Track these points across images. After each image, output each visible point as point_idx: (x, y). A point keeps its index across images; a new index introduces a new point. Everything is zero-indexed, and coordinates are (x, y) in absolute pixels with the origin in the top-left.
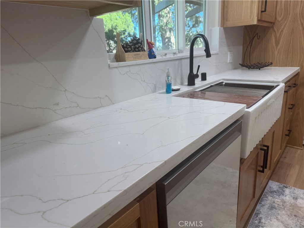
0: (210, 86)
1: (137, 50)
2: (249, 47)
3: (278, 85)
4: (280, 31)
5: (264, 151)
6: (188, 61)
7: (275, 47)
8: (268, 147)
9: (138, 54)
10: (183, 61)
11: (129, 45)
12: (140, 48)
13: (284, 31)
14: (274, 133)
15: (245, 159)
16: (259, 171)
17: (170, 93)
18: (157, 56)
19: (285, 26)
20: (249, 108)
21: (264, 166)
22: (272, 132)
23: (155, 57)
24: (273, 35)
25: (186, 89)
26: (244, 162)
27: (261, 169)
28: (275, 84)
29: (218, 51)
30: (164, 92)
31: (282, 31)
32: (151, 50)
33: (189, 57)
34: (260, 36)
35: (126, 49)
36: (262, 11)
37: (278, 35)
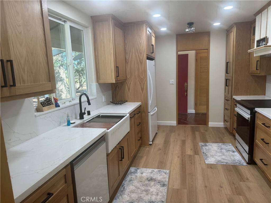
1: (49, 104)
3: (126, 115)
4: (129, 83)
5: (121, 150)
6: (79, 105)
7: (128, 92)
8: (123, 147)
9: (50, 107)
10: (76, 106)
11: (45, 103)
12: (51, 103)
13: (131, 84)
14: (128, 139)
15: (109, 154)
17: (70, 125)
18: (60, 106)
19: (131, 81)
23: (59, 106)
24: (126, 85)
25: (79, 122)
27: (121, 159)
28: (124, 115)
29: (96, 96)
30: (66, 125)
32: (56, 103)
33: (79, 103)
34: (119, 87)
35: (44, 105)
36: (117, 76)
37: (129, 86)
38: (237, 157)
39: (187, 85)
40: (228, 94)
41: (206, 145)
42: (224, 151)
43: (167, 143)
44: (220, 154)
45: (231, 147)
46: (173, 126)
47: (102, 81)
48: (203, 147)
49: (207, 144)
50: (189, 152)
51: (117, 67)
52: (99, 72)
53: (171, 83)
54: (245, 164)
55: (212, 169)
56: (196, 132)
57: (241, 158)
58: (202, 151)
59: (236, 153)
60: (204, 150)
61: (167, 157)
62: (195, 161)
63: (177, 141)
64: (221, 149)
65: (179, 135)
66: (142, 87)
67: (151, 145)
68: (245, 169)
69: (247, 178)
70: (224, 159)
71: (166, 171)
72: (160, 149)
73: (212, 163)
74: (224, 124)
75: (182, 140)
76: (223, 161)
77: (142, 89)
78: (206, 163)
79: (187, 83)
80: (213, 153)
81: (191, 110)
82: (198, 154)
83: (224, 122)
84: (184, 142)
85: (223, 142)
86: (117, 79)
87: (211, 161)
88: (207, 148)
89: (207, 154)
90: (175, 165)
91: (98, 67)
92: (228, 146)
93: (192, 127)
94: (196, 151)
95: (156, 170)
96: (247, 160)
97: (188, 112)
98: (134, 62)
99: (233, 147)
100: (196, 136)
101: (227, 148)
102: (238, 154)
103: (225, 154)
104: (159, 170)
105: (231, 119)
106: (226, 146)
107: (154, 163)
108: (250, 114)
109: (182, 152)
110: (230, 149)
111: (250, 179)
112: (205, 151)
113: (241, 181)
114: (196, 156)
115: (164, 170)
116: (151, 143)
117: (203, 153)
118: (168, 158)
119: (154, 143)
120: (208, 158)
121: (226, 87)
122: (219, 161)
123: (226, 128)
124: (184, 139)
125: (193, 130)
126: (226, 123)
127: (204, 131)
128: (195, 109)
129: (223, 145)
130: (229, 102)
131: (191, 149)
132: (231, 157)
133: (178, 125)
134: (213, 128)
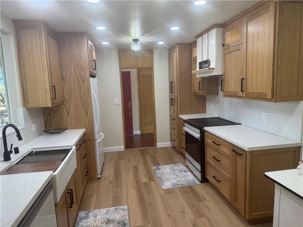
0: (23, 157)
2: (49, 117)
3: (72, 148)
4: (69, 106)
5: (69, 194)
7: (67, 117)
8: (72, 190)
13: (71, 106)
14: (75, 178)
15: (58, 203)
16: (70, 207)
19: (71, 103)
20: (54, 172)
21: (72, 203)
22: (74, 178)
24: (64, 109)
26: (57, 205)
27: (70, 206)
28: (70, 148)
29: (24, 126)
31: (70, 106)
34: (55, 111)
36: (54, 98)
37: (68, 109)
38: (190, 177)
39: (131, 105)
40: (174, 113)
41: (159, 169)
42: (177, 172)
43: (117, 172)
44: (175, 177)
45: (182, 167)
46: (120, 152)
47: (31, 105)
48: (157, 172)
49: (160, 167)
50: (144, 179)
51: (52, 86)
52: (27, 93)
53: (116, 103)
54: (198, 183)
55: (170, 194)
56: (146, 155)
57: (194, 177)
58: (156, 175)
59: (188, 173)
60: (157, 174)
61: (121, 190)
62: (152, 189)
63: (128, 169)
64: (174, 170)
65: (129, 161)
66: (86, 110)
67: (99, 178)
68: (199, 188)
69: (204, 197)
70: (179, 181)
71: (123, 207)
72: (111, 182)
73: (169, 187)
74: (171, 143)
75: (134, 166)
76: (178, 183)
77: (87, 113)
78: (163, 188)
79: (131, 103)
80: (167, 176)
81: (137, 132)
82: (153, 180)
83: (171, 141)
84: (136, 169)
85: (174, 162)
86: (54, 101)
87: (167, 185)
88: (160, 171)
89: (161, 178)
90: (132, 197)
91: (25, 87)
92: (180, 166)
93: (141, 149)
94: (151, 177)
95: (112, 208)
96: (200, 179)
97: (134, 134)
98: (74, 80)
99: (184, 167)
100: (147, 159)
101: (179, 168)
102: (190, 173)
103: (179, 175)
104: (115, 208)
105: (178, 138)
106: (178, 167)
107: (107, 200)
108: (200, 134)
109: (137, 181)
110: (182, 170)
111: (206, 198)
112: (159, 175)
113: (199, 202)
114: (152, 183)
115: (121, 207)
116: (99, 176)
117: (158, 177)
118: (123, 190)
119: (103, 175)
120: (164, 183)
121: (172, 106)
122: (175, 184)
123: (173, 147)
124: (136, 165)
125: (143, 154)
126: (174, 142)
127: (154, 154)
128: (141, 129)
129: (175, 166)
130: (176, 122)
131: (145, 176)
132: (185, 178)
133: (126, 150)
134: (161, 148)
